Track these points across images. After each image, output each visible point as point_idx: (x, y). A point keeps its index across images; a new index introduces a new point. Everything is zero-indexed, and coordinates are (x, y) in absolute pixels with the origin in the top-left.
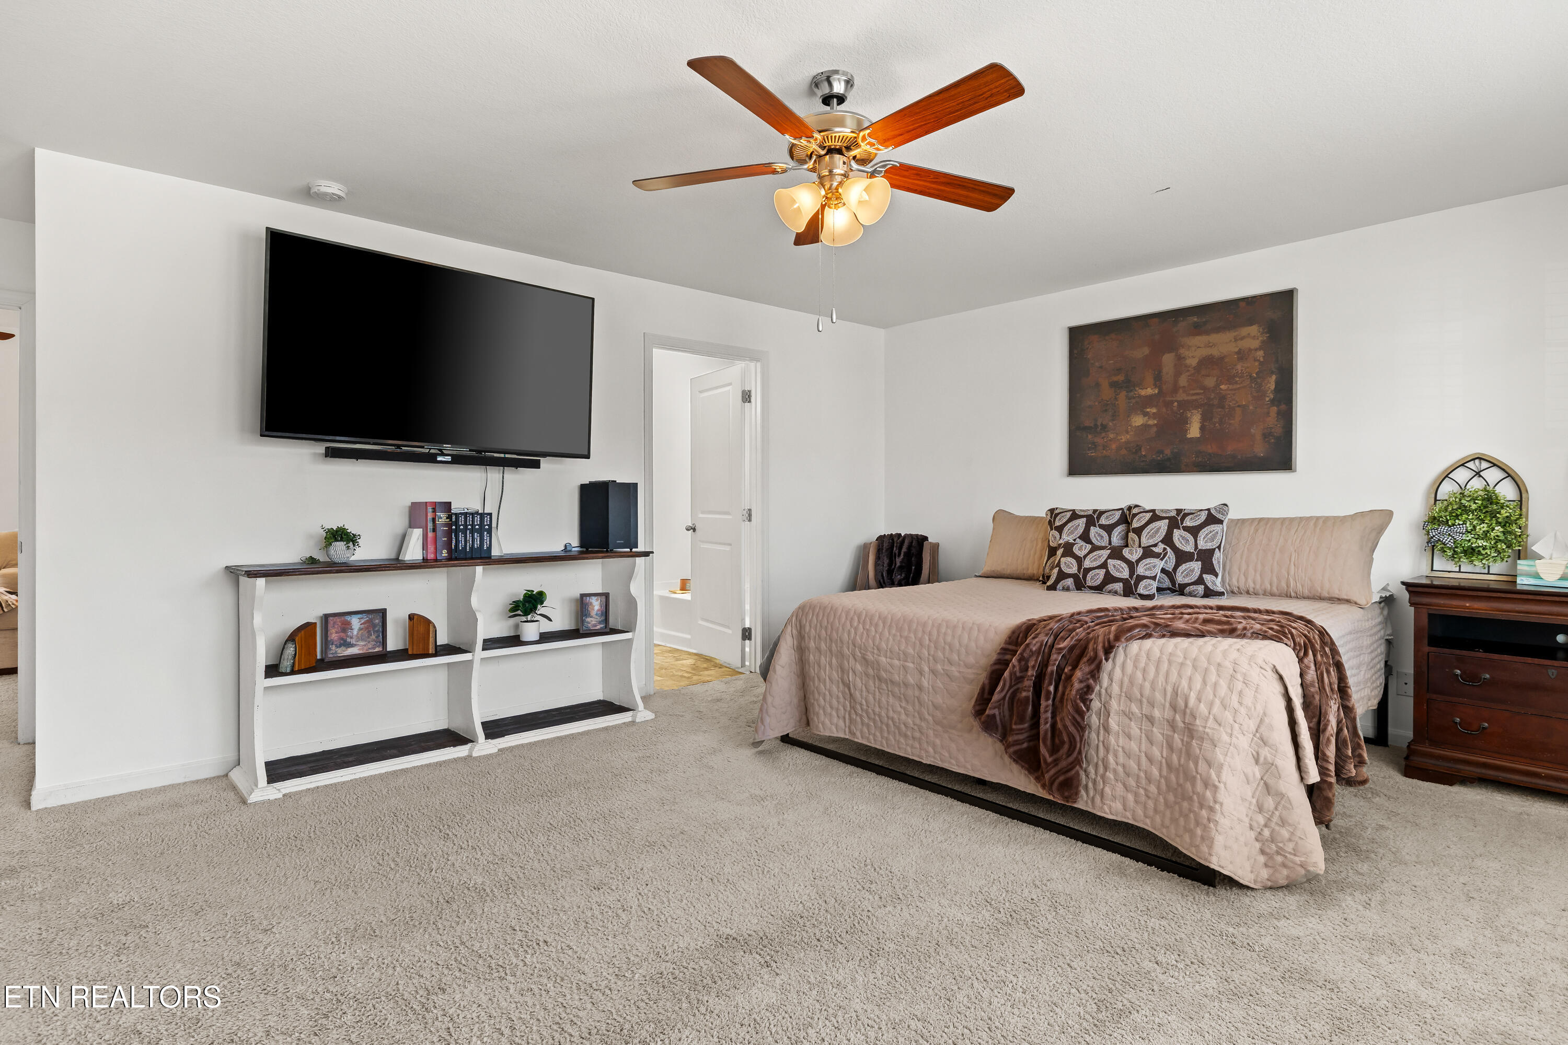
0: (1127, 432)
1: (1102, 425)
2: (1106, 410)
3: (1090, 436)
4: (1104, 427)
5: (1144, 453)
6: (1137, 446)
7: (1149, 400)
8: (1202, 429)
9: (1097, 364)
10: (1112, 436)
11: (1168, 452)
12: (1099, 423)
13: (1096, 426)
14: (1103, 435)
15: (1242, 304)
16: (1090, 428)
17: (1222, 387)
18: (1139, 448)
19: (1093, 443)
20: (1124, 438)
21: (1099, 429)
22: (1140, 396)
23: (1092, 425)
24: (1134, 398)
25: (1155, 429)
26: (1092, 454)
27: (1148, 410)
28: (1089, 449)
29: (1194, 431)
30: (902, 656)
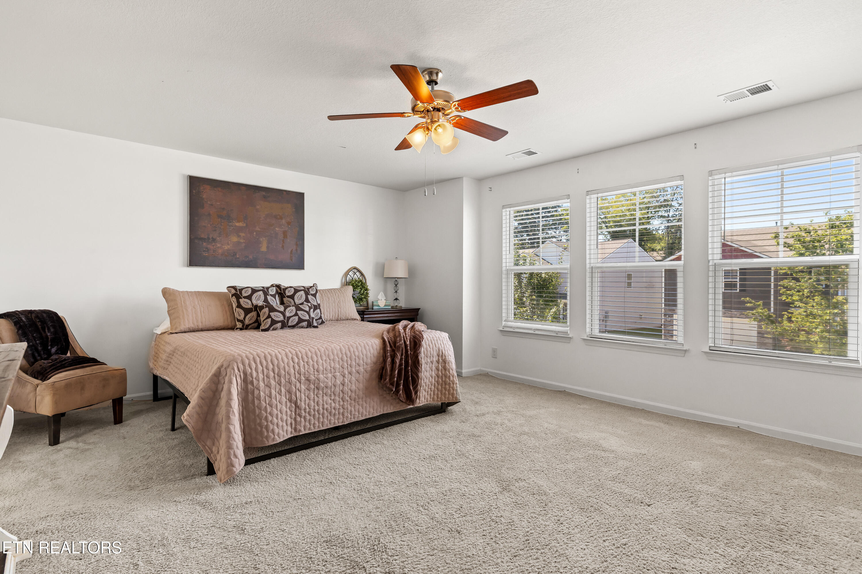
0: (228, 244)
1: (212, 238)
2: (215, 230)
3: (204, 244)
4: (214, 240)
5: (238, 257)
6: (234, 252)
7: (239, 230)
8: (268, 247)
9: (209, 202)
10: (219, 245)
11: (251, 257)
12: (211, 237)
13: (209, 238)
14: (213, 244)
15: (284, 193)
16: (204, 239)
17: (277, 229)
18: (235, 254)
19: (207, 248)
20: (226, 247)
21: (210, 241)
22: (236, 226)
23: (206, 237)
24: (232, 226)
25: (244, 245)
26: (205, 254)
27: (240, 234)
28: (204, 251)
29: (264, 248)
30: (333, 370)
